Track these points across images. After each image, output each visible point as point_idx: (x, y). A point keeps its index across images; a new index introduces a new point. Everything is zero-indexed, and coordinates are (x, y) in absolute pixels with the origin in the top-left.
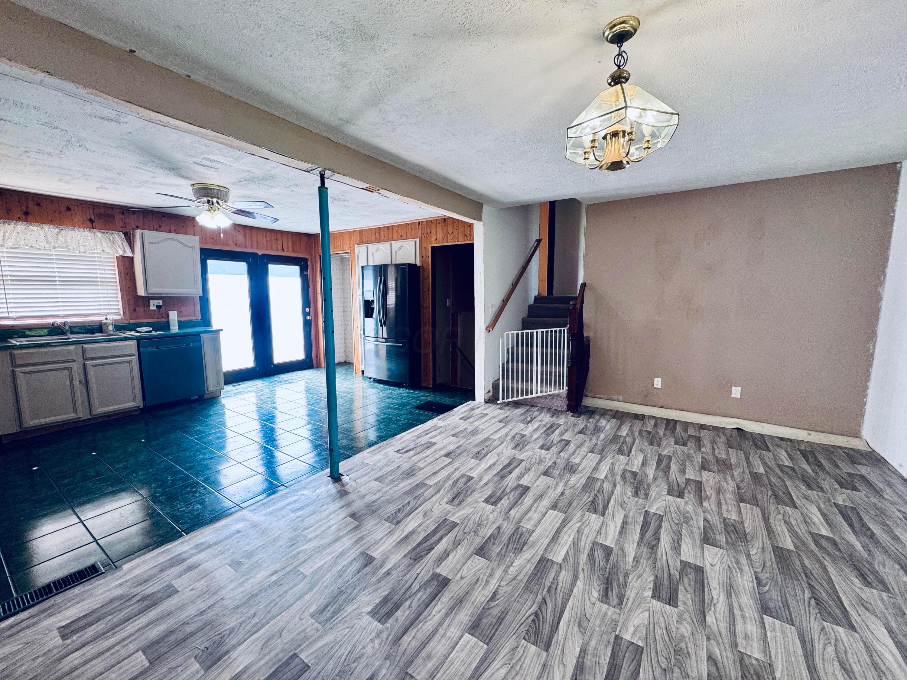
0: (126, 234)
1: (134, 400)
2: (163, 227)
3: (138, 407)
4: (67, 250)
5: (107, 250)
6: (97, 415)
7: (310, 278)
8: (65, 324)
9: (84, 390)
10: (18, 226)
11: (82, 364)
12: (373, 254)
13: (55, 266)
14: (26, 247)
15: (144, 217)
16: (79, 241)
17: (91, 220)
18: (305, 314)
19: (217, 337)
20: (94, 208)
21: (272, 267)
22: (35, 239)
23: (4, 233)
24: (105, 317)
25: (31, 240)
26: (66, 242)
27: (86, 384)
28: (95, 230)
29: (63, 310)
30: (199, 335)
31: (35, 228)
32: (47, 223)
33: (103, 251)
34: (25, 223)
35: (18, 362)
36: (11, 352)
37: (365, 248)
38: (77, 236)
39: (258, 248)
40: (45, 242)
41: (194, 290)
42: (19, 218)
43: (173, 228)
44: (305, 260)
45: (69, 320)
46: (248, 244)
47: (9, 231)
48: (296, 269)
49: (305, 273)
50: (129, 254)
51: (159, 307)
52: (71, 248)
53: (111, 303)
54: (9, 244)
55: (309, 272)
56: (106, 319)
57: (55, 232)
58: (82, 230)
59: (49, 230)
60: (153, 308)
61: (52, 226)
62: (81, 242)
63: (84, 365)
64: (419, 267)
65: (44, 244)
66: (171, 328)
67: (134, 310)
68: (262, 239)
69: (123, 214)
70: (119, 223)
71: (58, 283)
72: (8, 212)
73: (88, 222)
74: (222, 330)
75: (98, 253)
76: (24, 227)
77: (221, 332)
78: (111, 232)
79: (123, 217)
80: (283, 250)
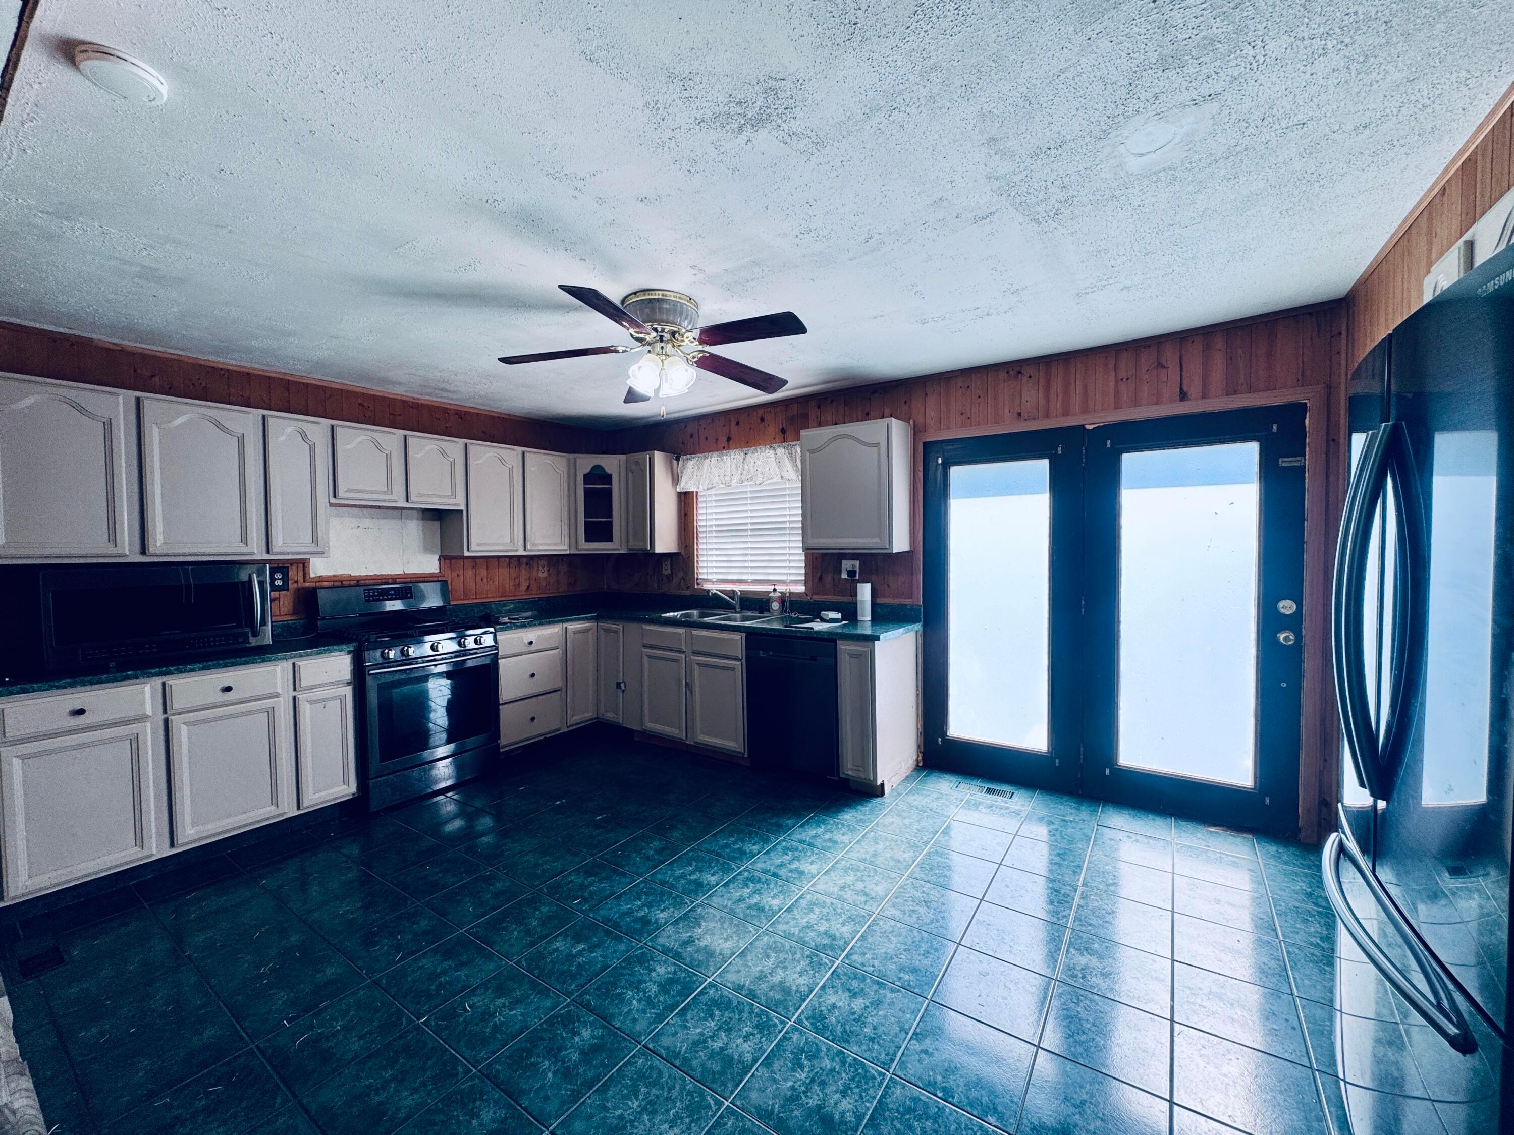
2: (872, 414)
5: (789, 475)
15: (846, 405)
16: (758, 466)
17: (784, 430)
19: (867, 653)
20: (786, 410)
21: (1131, 461)
24: (773, 587)
29: (751, 573)
30: (835, 641)
32: (737, 448)
33: (781, 477)
38: (759, 459)
41: (877, 540)
42: (722, 448)
43: (887, 411)
45: (737, 588)
46: (1057, 404)
48: (1243, 455)
49: (1284, 462)
51: (850, 573)
53: (792, 564)
55: (1310, 460)
56: (775, 590)
60: (844, 575)
62: (760, 468)
66: (859, 618)
67: (821, 578)
69: (819, 407)
71: (750, 533)
72: (716, 443)
73: (780, 433)
79: (819, 412)
80: (1183, 397)
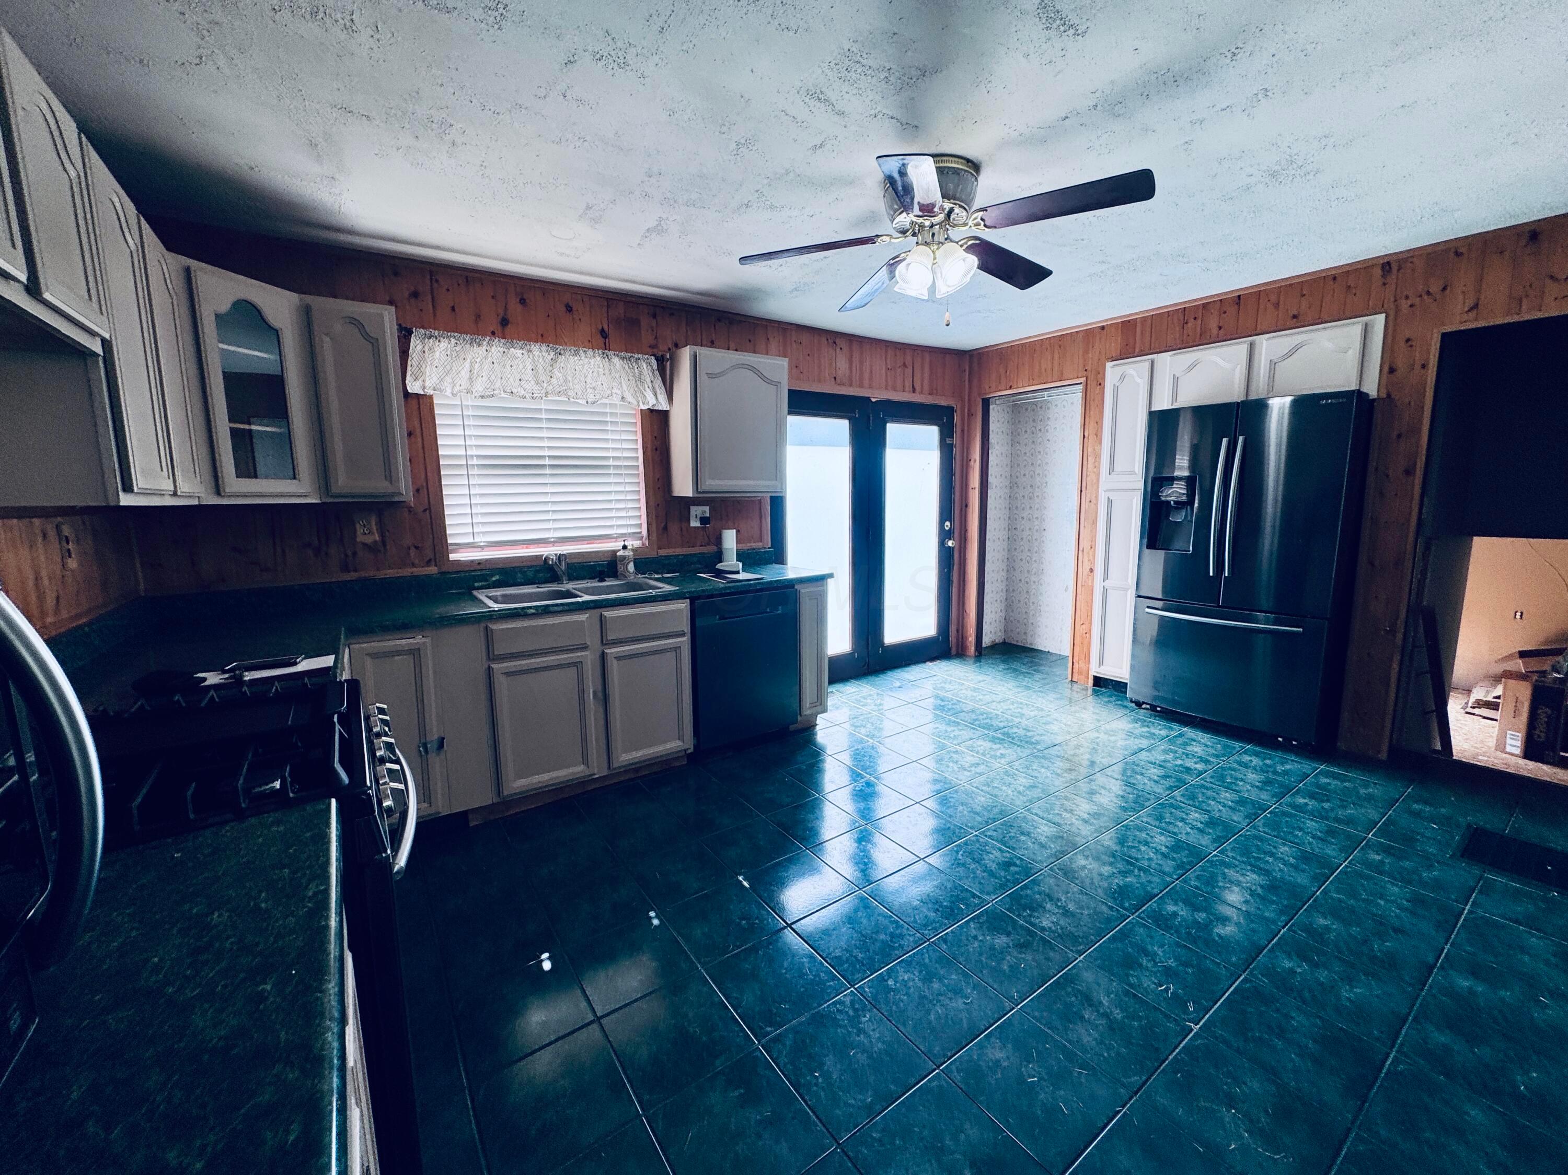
0: (661, 361)
1: (681, 738)
2: (716, 344)
3: (685, 750)
4: (564, 398)
5: (629, 398)
6: (620, 767)
7: (957, 451)
8: (560, 557)
9: (601, 710)
10: (494, 348)
11: (598, 654)
12: (1176, 380)
13: (545, 434)
14: (503, 395)
15: (687, 324)
16: (586, 377)
17: (604, 334)
18: (944, 535)
19: (823, 591)
20: (608, 306)
21: (892, 430)
22: (518, 378)
23: (471, 363)
24: (622, 544)
25: (511, 380)
26: (566, 381)
27: (604, 698)
28: (612, 352)
29: (555, 529)
30: (793, 586)
31: (518, 352)
32: (536, 341)
33: (623, 398)
34: (503, 341)
35: (500, 648)
36: (486, 627)
37: (1147, 365)
38: (583, 365)
39: (871, 387)
40: (533, 382)
41: (774, 482)
42: (493, 333)
43: (732, 345)
44: (950, 411)
46: (855, 377)
47: (478, 360)
48: (932, 433)
49: (948, 441)
50: (663, 405)
51: (704, 520)
52: (571, 393)
54: (479, 387)
55: (956, 440)
56: (625, 547)
57: (549, 358)
58: (590, 352)
59: (540, 353)
60: (695, 523)
61: (544, 347)
62: (589, 380)
63: (603, 656)
64: (1374, 400)
65: (531, 386)
67: (665, 528)
68: (877, 364)
69: (654, 316)
70: (647, 338)
72: (476, 322)
73: (599, 336)
74: (831, 576)
75: (612, 405)
76: (502, 350)
77: (829, 580)
78: (636, 356)
79: (654, 323)
80: (914, 390)
